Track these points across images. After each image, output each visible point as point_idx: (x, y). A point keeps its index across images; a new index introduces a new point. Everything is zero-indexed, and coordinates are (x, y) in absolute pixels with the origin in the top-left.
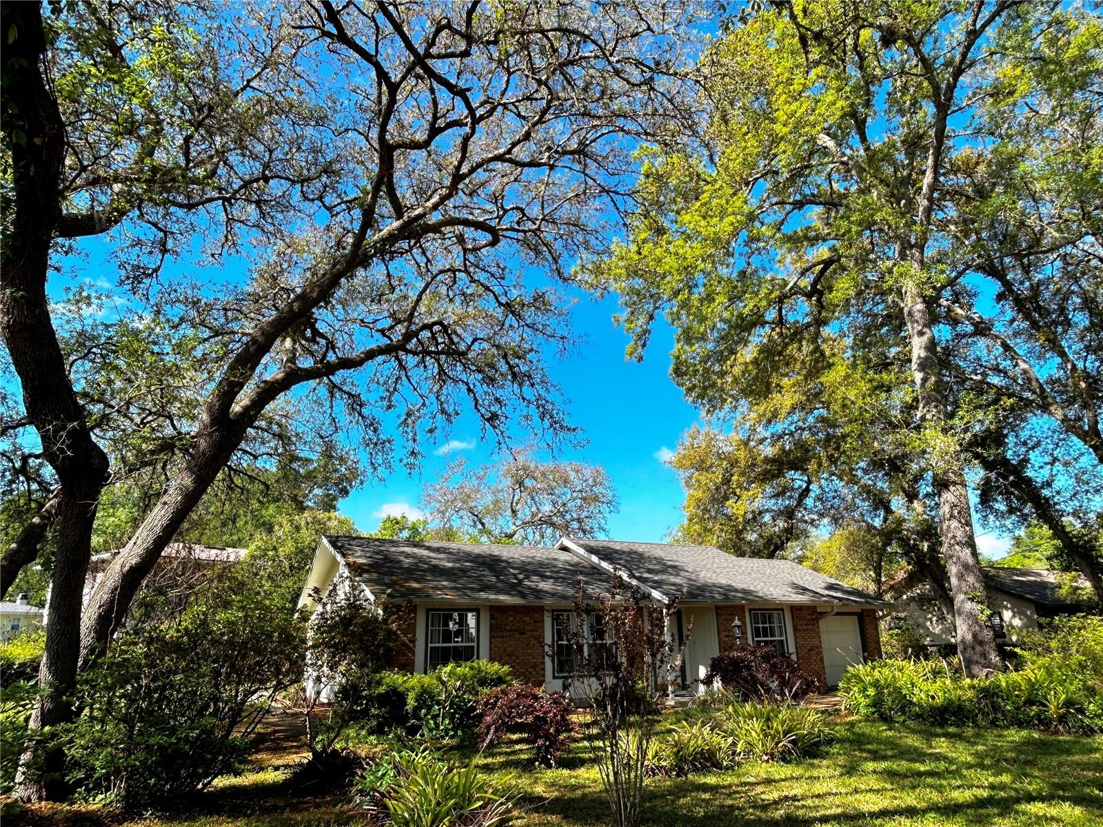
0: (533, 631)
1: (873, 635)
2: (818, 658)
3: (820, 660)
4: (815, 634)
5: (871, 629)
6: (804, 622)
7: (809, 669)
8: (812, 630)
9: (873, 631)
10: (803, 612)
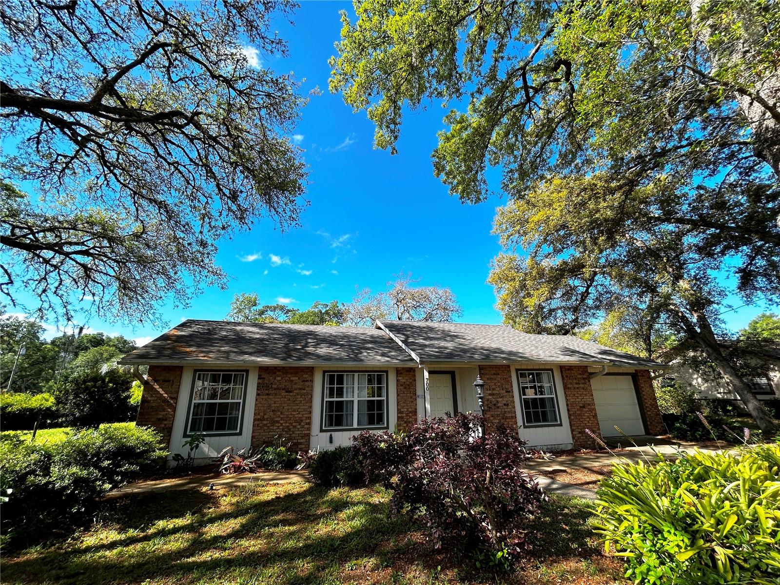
0: (300, 389)
1: (649, 393)
2: (591, 414)
3: (594, 417)
4: (587, 393)
5: (646, 387)
6: (575, 381)
7: (582, 425)
8: (583, 388)
9: (648, 389)
10: (573, 372)
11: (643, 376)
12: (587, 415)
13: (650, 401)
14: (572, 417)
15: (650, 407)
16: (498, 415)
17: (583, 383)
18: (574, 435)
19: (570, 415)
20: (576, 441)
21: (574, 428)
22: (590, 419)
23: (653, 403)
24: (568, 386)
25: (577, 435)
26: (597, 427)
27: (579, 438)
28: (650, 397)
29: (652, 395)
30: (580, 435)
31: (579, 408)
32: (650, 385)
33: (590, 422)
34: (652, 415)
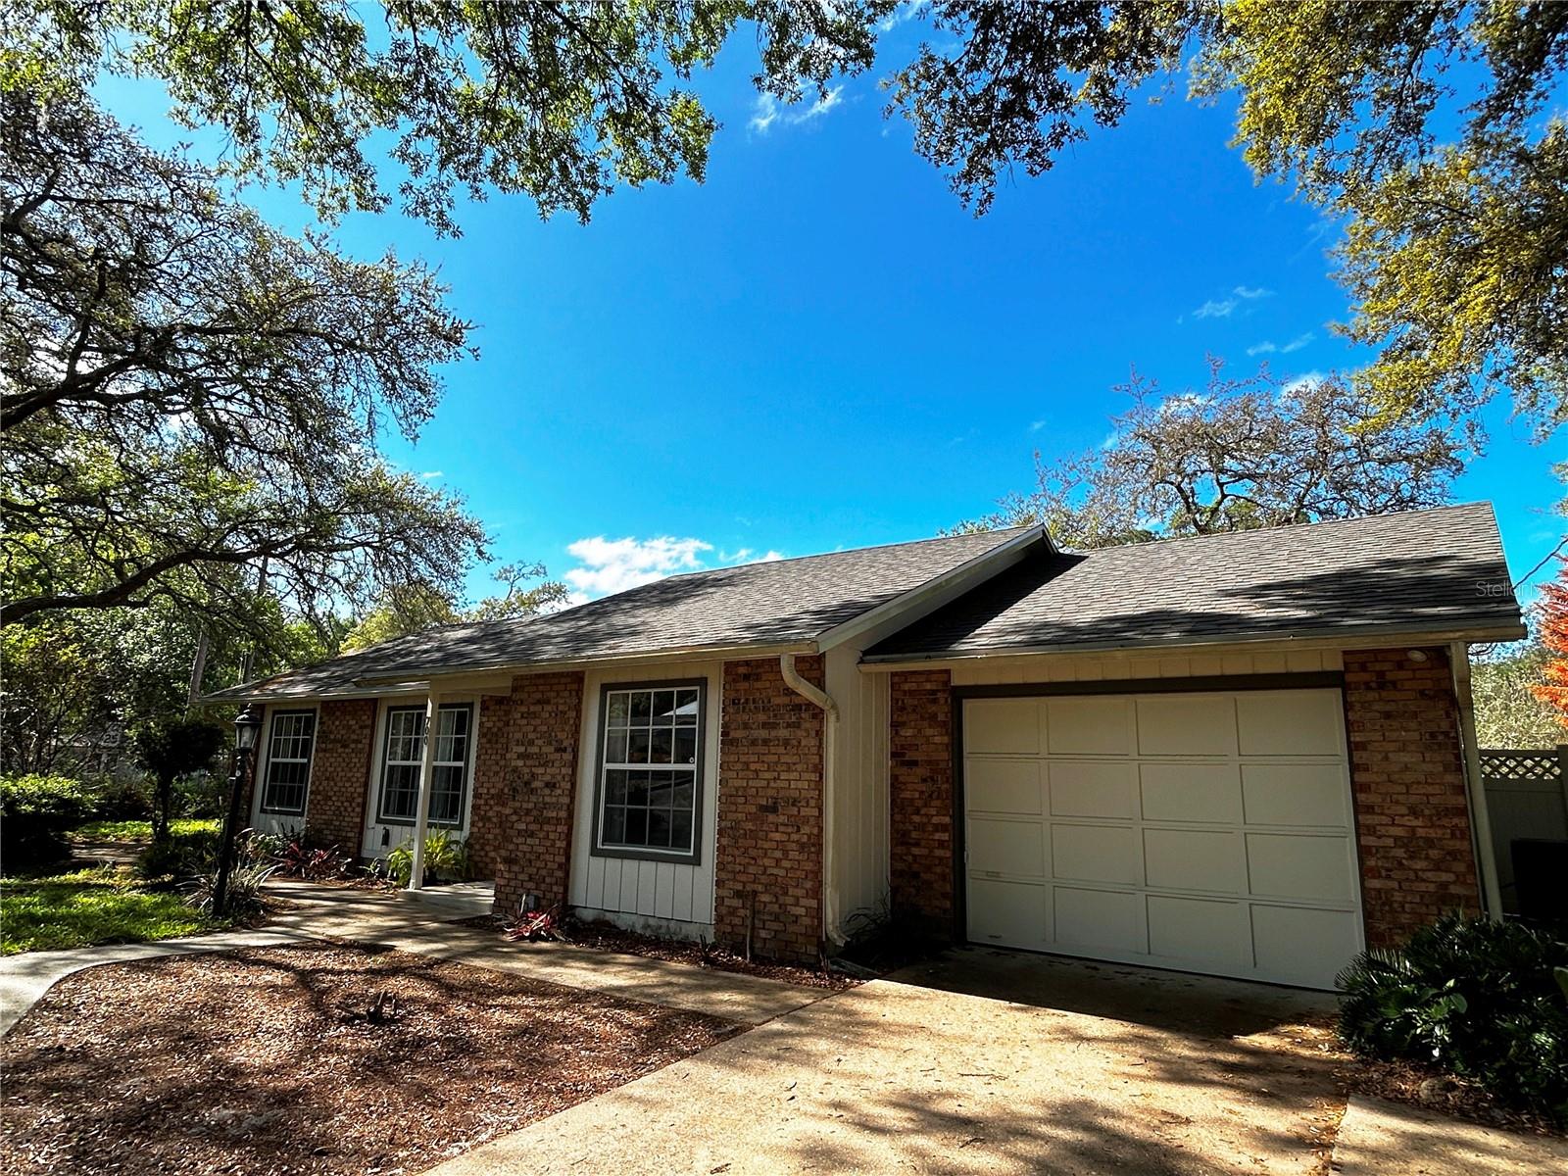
1: (1409, 777)
2: (795, 837)
3: (802, 847)
4: (795, 759)
5: (1391, 747)
6: (762, 717)
7: (751, 869)
8: (786, 743)
9: (1405, 758)
10: (758, 685)
11: (1382, 686)
12: (777, 836)
13: (1406, 821)
14: (725, 841)
15: (1400, 853)
16: (528, 812)
17: (789, 725)
18: (720, 900)
19: (720, 832)
20: (720, 919)
21: (724, 876)
22: (786, 852)
23: (1432, 833)
24: (733, 734)
25: (727, 902)
26: (809, 885)
27: (733, 911)
28: (1413, 799)
29: (1436, 789)
30: (736, 902)
31: (753, 809)
32: (1433, 735)
33: (786, 864)
34: (1398, 897)
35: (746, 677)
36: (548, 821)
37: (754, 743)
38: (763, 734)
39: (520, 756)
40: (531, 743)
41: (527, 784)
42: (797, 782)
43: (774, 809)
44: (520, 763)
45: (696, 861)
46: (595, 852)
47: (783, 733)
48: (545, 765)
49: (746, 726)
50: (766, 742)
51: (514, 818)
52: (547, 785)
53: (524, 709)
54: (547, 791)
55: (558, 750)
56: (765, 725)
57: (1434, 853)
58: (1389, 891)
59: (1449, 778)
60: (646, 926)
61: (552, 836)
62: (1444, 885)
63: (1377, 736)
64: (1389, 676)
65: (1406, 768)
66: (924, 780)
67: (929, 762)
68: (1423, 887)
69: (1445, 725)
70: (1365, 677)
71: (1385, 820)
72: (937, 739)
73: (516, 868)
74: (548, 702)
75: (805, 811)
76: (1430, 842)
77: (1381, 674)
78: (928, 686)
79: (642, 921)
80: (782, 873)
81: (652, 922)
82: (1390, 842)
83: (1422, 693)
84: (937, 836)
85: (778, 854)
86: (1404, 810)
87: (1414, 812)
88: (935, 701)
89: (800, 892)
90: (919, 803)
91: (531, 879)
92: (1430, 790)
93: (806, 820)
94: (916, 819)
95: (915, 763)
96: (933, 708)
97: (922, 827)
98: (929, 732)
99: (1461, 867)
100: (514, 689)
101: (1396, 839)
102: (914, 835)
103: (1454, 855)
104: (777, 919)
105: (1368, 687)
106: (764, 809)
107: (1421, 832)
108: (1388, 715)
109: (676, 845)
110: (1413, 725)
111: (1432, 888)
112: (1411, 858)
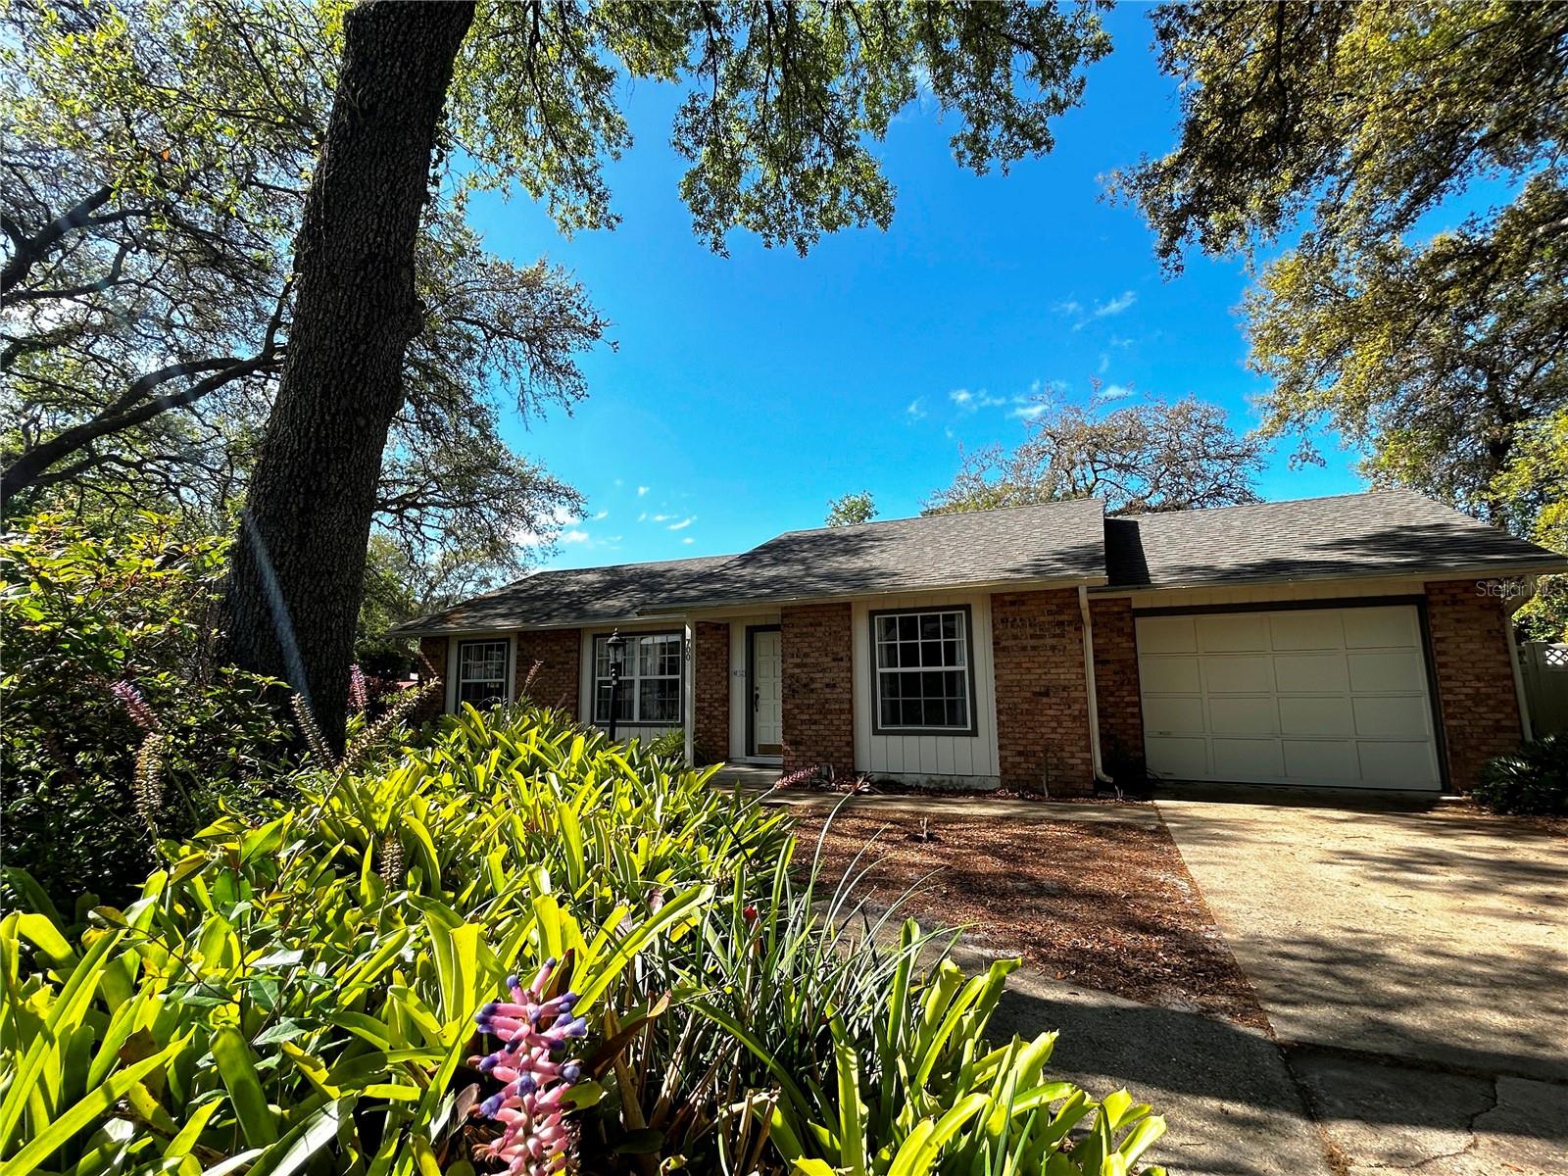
1: (1473, 658)
2: (1067, 712)
3: (1074, 719)
4: (1063, 659)
5: (1461, 640)
6: (1029, 631)
7: (1030, 736)
8: (1053, 648)
9: (1471, 646)
10: (1024, 608)
11: (1455, 602)
12: (1051, 712)
13: (1473, 684)
14: (1003, 718)
15: (1469, 703)
16: (809, 707)
17: (1054, 636)
18: (1003, 760)
19: (999, 712)
20: (1004, 771)
21: (1005, 741)
22: (1060, 724)
23: (1490, 690)
24: (1003, 644)
25: (1010, 759)
26: (1083, 743)
27: (1014, 765)
28: (1477, 671)
29: (1491, 664)
30: (1018, 759)
31: (1028, 695)
32: (1489, 632)
33: (1060, 730)
34: (1468, 729)
35: (1013, 603)
36: (830, 712)
37: (1024, 649)
38: (1032, 642)
39: (797, 666)
40: (806, 655)
41: (805, 686)
42: (1065, 675)
43: (1046, 694)
44: (797, 671)
45: (974, 733)
46: (876, 732)
47: (1049, 641)
48: (823, 671)
49: (1015, 637)
50: (1034, 648)
51: (796, 711)
52: (827, 686)
53: (796, 630)
54: (828, 690)
55: (834, 660)
56: (1032, 637)
57: (1491, 702)
58: (1462, 727)
59: (1502, 658)
60: (930, 781)
61: (836, 722)
62: (1498, 721)
63: (1452, 634)
64: (1459, 597)
65: (1472, 652)
66: (1116, 673)
67: (1120, 661)
68: (1484, 722)
69: (1497, 626)
70: (1442, 597)
71: (1459, 684)
72: (1125, 645)
73: (802, 748)
74: (820, 625)
75: (1074, 694)
76: (1488, 696)
77: (1454, 595)
78: (1116, 609)
79: (926, 778)
80: (1058, 736)
81: (934, 778)
82: (1462, 697)
83: (1481, 607)
84: (1129, 710)
85: (1054, 724)
86: (1470, 677)
87: (1478, 679)
88: (1121, 619)
89: (1074, 749)
90: (1113, 689)
91: (819, 755)
92: (1487, 665)
93: (1075, 701)
94: (1111, 699)
95: (1108, 662)
96: (1121, 624)
97: (1116, 704)
98: (1119, 640)
99: (1509, 710)
100: (784, 616)
101: (1467, 695)
102: (1110, 710)
103: (1504, 703)
104: (1057, 768)
105: (1445, 603)
106: (1040, 694)
107: (1483, 690)
108: (1458, 621)
109: (952, 722)
110: (1476, 626)
111: (1490, 723)
112: (1476, 706)
